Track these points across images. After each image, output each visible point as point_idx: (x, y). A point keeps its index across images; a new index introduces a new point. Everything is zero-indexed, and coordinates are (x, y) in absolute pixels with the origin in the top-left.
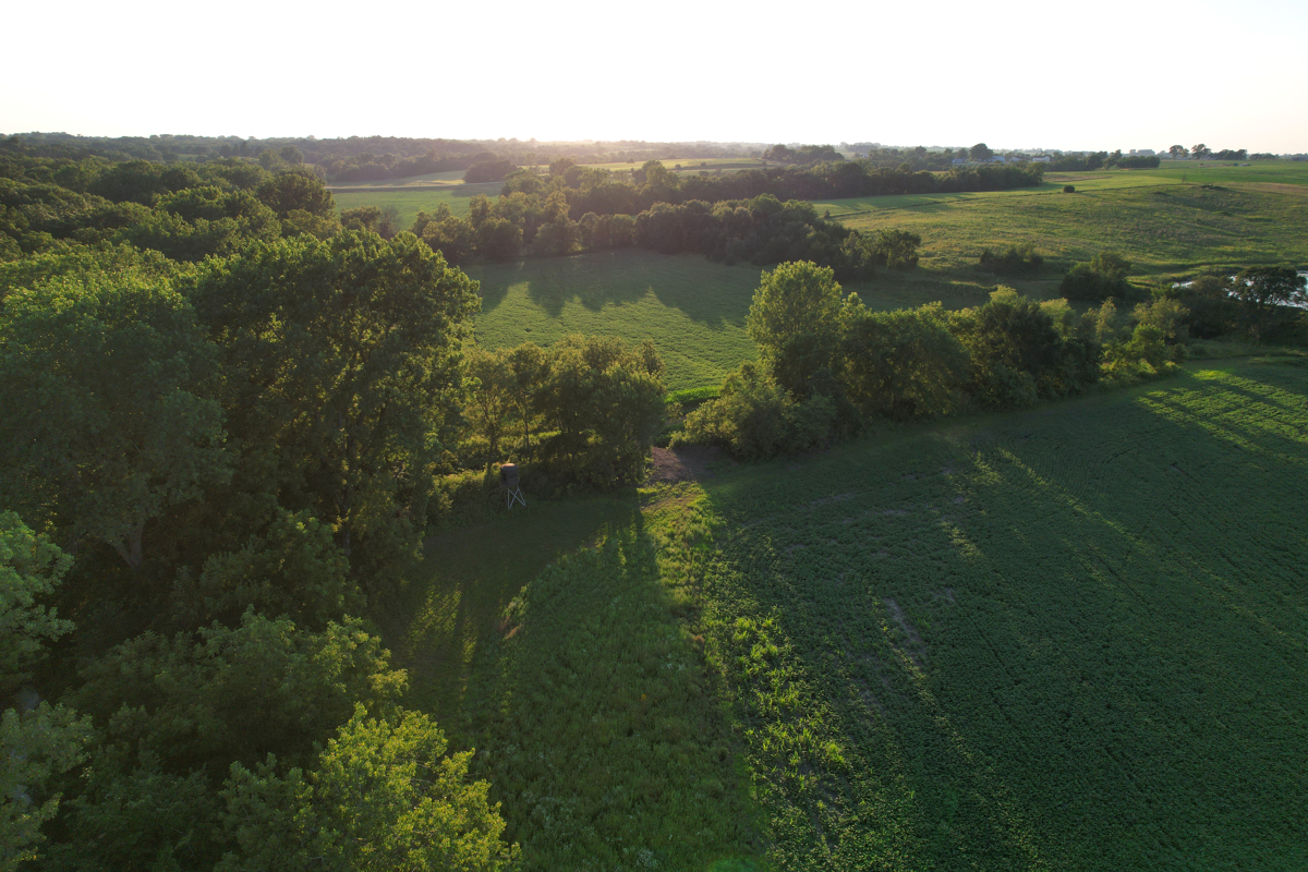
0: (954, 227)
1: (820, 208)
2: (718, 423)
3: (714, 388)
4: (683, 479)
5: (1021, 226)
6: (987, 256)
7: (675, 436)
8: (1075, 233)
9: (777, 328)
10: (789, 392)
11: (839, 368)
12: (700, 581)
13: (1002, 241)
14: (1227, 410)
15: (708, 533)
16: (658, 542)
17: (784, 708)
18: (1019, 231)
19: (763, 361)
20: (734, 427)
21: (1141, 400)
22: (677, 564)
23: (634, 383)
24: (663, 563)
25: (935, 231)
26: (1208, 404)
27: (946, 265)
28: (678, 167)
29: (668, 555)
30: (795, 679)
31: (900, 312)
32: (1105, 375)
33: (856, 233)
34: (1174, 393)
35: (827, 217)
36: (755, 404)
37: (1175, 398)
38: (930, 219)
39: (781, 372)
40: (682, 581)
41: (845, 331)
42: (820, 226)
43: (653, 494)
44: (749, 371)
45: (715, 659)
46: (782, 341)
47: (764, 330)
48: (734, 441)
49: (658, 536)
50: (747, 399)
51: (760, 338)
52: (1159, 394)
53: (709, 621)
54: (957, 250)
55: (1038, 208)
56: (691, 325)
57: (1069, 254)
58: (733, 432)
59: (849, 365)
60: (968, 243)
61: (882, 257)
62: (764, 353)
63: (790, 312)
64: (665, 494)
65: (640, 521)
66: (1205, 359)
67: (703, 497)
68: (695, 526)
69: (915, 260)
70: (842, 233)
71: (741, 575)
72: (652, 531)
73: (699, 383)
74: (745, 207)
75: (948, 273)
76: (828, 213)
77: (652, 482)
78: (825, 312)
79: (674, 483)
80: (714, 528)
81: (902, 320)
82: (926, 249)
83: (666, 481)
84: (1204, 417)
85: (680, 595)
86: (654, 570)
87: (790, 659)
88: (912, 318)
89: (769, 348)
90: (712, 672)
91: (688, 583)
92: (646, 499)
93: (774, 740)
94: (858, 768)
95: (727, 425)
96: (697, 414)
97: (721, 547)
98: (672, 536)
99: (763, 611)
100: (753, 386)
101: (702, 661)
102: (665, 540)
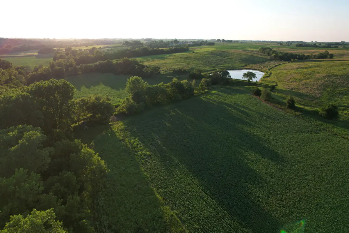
0: (168, 64)
1: (138, 59)
2: (122, 109)
3: (120, 103)
4: (117, 121)
5: (183, 62)
6: (174, 70)
7: (114, 113)
8: (194, 63)
9: (132, 90)
10: (136, 102)
11: (145, 97)
12: (124, 136)
13: (178, 66)
14: (214, 98)
15: (124, 128)
16: (115, 131)
17: (140, 150)
18: (182, 63)
19: (130, 97)
20: (126, 110)
21: (202, 98)
22: (119, 134)
23: (106, 103)
24: (117, 134)
25: (164, 65)
26: (212, 97)
27: (166, 73)
28: (100, 48)
29: (118, 133)
30: (142, 146)
31: (155, 85)
32: (195, 93)
33: (147, 66)
34: (207, 96)
35: (140, 62)
36: (129, 105)
37: (207, 97)
38: (163, 61)
39: (133, 99)
40: (121, 136)
41: (145, 90)
42: (139, 65)
43: (112, 124)
44: (127, 99)
45: (129, 146)
46: (133, 93)
47: (129, 91)
48: (126, 112)
49: (115, 130)
50: (128, 104)
51: (128, 92)
52: (204, 96)
53: (126, 141)
54: (169, 69)
55: (187, 57)
56: (112, 90)
57: (192, 68)
58: (126, 111)
59: (146, 96)
60: (171, 67)
61: (153, 72)
62: (130, 95)
63: (134, 87)
64: (115, 123)
65: (111, 128)
66: (213, 89)
67: (122, 123)
68: (121, 128)
69: (160, 72)
70: (143, 66)
71: (131, 134)
72: (113, 130)
73: (117, 102)
74: (121, 61)
75: (167, 75)
76: (140, 61)
77: (112, 122)
78: (141, 86)
79: (116, 121)
80: (125, 128)
81: (155, 87)
82: (162, 69)
83: (114, 121)
84: (211, 100)
85: (121, 138)
86: (115, 135)
87: (140, 144)
88: (157, 86)
89: (131, 94)
90: (128, 148)
91: (122, 136)
92: (111, 125)
93: (139, 153)
94: (152, 155)
95: (124, 110)
96: (118, 108)
97: (127, 130)
98: (117, 130)
99: (135, 138)
100: (129, 102)
101: (126, 146)
102: (117, 131)
